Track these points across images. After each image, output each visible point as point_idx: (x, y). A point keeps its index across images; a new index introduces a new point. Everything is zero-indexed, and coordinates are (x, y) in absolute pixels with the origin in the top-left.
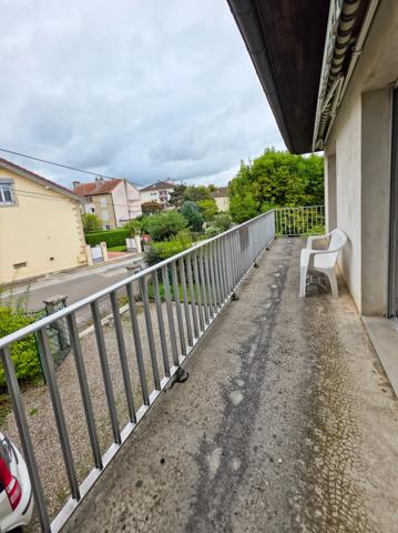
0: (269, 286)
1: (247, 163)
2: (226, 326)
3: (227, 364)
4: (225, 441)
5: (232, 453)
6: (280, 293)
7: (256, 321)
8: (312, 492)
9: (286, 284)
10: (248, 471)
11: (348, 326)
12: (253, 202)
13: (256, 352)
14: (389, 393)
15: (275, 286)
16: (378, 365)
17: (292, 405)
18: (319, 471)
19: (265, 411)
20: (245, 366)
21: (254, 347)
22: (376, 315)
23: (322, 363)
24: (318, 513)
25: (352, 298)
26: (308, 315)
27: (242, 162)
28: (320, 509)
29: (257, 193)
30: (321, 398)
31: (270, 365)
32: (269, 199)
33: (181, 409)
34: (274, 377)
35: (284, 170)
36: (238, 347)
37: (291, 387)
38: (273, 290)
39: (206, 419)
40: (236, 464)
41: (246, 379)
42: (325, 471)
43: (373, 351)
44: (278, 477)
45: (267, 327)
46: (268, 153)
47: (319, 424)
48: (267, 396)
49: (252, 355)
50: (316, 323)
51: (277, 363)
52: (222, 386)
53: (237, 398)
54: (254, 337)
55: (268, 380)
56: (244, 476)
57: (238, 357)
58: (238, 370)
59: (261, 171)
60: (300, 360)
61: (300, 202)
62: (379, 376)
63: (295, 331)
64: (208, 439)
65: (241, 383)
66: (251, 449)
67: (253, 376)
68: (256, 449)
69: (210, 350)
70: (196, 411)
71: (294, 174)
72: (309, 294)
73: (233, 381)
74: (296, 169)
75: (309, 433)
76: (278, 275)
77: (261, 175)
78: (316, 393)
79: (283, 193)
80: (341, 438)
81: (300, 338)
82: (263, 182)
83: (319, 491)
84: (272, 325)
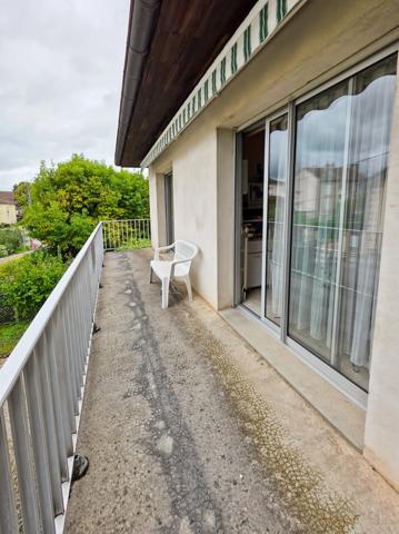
0: (127, 305)
1: (48, 166)
2: (104, 368)
3: (131, 413)
4: (184, 505)
5: (198, 511)
6: (143, 310)
7: (135, 347)
8: (276, 482)
9: (143, 299)
10: (225, 515)
11: (214, 323)
12: (60, 214)
13: (155, 381)
14: (266, 364)
15: (133, 304)
16: (248, 346)
17: (218, 415)
18: (269, 459)
19: (200, 438)
20: (154, 403)
21: (150, 377)
22: (226, 308)
23: (214, 363)
24: (289, 495)
25: (202, 298)
26: (180, 323)
27: (43, 163)
28: (288, 490)
29: (65, 203)
30: (233, 394)
31: (177, 388)
32: (80, 211)
33: (105, 514)
34: (188, 398)
35: (97, 181)
36: (133, 386)
37: (207, 399)
38: (133, 308)
39: (148, 498)
40: (210, 520)
41: (163, 418)
42: (272, 455)
43: (240, 337)
44: (249, 493)
45: (151, 349)
46: (75, 159)
47: (245, 418)
48: (192, 421)
49: (153, 387)
50: (191, 329)
51: (182, 382)
52: (142, 442)
53: (167, 444)
54: (144, 366)
55: (184, 404)
56: (225, 523)
57: (140, 397)
58: (149, 412)
59: (69, 178)
60: (198, 369)
61: (113, 215)
62: (253, 355)
63: (177, 343)
64: (165, 522)
65: (161, 424)
66: (213, 489)
67: (168, 408)
68: (216, 484)
69: (99, 408)
70: (128, 499)
71: (107, 186)
72: (171, 304)
73: (151, 427)
74: (108, 181)
75: (244, 432)
76: (129, 291)
77: (68, 182)
78: (227, 392)
79: (96, 204)
80: (263, 419)
81: (186, 348)
82: (72, 191)
83: (278, 476)
84: (155, 345)
